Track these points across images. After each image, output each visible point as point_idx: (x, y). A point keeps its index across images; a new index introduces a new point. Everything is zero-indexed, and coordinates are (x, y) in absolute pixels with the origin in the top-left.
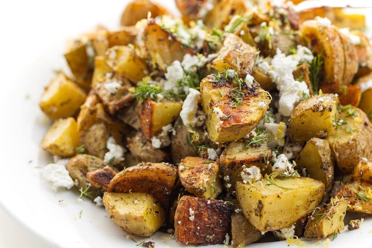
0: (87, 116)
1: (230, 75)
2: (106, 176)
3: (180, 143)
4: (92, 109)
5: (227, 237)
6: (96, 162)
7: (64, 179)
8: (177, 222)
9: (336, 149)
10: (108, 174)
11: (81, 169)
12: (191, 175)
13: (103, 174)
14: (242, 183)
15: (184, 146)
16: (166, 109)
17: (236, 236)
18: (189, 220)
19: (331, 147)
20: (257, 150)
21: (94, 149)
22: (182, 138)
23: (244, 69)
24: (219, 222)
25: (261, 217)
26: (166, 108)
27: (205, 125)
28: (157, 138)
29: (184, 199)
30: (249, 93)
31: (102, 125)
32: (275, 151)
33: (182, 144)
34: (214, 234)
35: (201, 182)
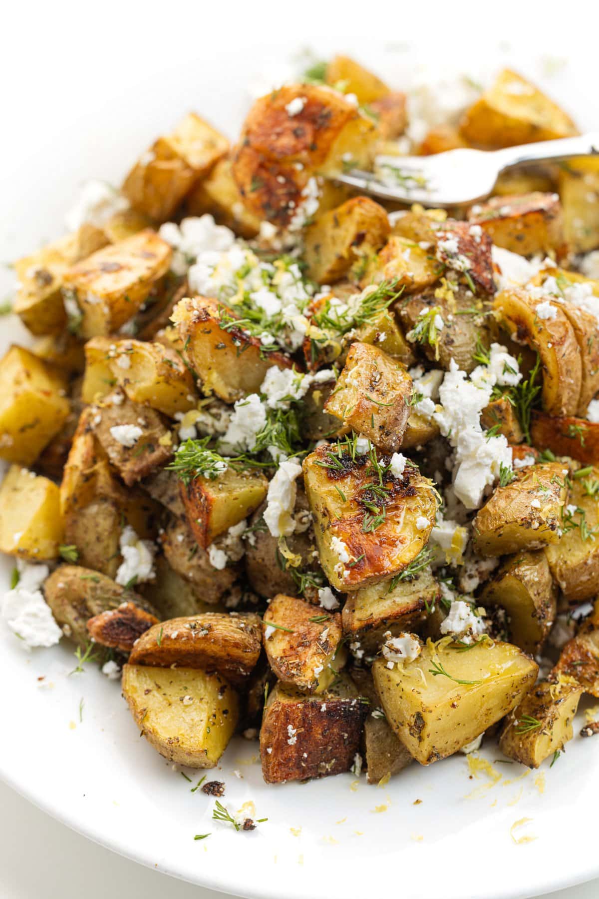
0: (78, 487)
1: (360, 450)
2: (124, 624)
3: (263, 560)
4: (87, 471)
5: (358, 760)
6: (102, 588)
7: (44, 629)
8: (266, 749)
9: (562, 576)
10: (127, 619)
11: (75, 603)
12: (288, 653)
13: (118, 623)
14: (386, 667)
15: (271, 568)
16: (236, 501)
17: (375, 765)
18: (287, 744)
19: (552, 573)
20: (412, 587)
21: (97, 556)
22: (267, 552)
23: (387, 435)
24: (343, 736)
25: (420, 741)
26: (236, 499)
27: (313, 531)
28: (219, 548)
29: (277, 709)
30: (397, 492)
31: (107, 507)
32: (445, 582)
33: (267, 562)
34: (332, 759)
35: (309, 674)
